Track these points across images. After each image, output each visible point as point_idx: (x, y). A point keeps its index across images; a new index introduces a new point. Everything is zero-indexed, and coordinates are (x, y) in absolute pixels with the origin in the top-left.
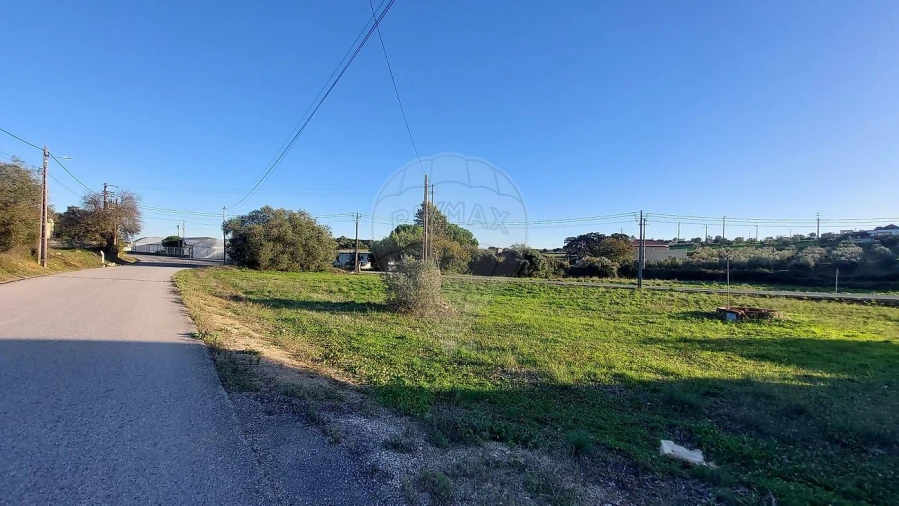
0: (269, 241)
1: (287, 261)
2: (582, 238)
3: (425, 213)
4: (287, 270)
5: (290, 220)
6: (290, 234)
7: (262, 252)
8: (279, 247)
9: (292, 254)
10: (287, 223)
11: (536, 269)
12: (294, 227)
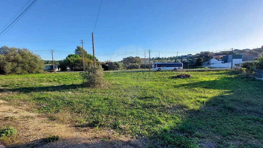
0: (9, 62)
1: (20, 70)
2: (128, 58)
3: (78, 50)
4: (21, 74)
5: (19, 52)
6: (20, 59)
7: (5, 67)
8: (15, 64)
9: (23, 67)
10: (18, 54)
11: (119, 67)
12: (22, 55)
